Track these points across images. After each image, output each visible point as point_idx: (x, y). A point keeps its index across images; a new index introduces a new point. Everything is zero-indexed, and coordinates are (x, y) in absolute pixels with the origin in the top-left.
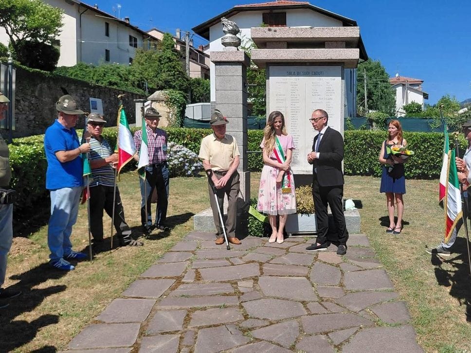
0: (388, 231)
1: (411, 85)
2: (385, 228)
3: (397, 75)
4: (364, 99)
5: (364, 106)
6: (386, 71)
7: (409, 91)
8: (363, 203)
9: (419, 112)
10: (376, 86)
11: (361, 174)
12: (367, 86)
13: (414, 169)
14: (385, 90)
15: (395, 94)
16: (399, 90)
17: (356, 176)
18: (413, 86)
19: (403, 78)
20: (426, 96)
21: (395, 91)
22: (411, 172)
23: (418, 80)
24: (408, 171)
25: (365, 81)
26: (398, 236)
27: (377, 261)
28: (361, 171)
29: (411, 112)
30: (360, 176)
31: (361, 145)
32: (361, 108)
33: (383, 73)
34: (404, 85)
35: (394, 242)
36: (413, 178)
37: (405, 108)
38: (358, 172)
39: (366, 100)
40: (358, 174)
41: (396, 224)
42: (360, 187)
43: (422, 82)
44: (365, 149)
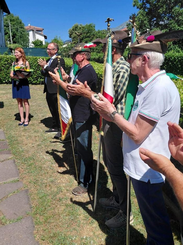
0: (20, 125)
1: (37, 31)
2: (18, 122)
3: (29, 25)
4: (10, 37)
5: (10, 41)
6: (22, 22)
7: (36, 34)
8: (4, 104)
9: (41, 45)
10: (17, 30)
11: (6, 83)
12: (11, 30)
13: (39, 78)
14: (23, 33)
15: (29, 35)
16: (31, 33)
17: (3, 84)
18: (38, 31)
19: (32, 27)
20: (46, 37)
21: (29, 33)
22: (38, 80)
23: (41, 28)
24: (36, 80)
25: (10, 27)
26: (26, 127)
27: (9, 152)
28: (6, 81)
29: (37, 45)
30: (6, 84)
31: (5, 64)
32: (9, 42)
33: (21, 23)
34: (33, 31)
35: (23, 134)
36: (39, 84)
37: (33, 43)
38: (4, 82)
39: (11, 38)
40: (5, 83)
41: (25, 119)
42: (4, 92)
43: (43, 29)
44: (8, 67)
